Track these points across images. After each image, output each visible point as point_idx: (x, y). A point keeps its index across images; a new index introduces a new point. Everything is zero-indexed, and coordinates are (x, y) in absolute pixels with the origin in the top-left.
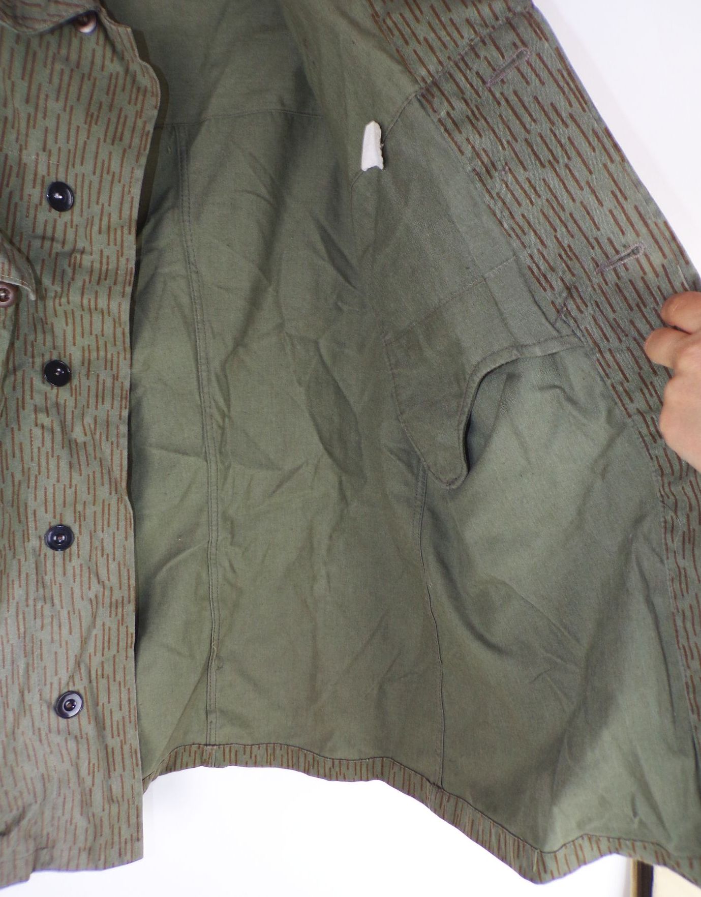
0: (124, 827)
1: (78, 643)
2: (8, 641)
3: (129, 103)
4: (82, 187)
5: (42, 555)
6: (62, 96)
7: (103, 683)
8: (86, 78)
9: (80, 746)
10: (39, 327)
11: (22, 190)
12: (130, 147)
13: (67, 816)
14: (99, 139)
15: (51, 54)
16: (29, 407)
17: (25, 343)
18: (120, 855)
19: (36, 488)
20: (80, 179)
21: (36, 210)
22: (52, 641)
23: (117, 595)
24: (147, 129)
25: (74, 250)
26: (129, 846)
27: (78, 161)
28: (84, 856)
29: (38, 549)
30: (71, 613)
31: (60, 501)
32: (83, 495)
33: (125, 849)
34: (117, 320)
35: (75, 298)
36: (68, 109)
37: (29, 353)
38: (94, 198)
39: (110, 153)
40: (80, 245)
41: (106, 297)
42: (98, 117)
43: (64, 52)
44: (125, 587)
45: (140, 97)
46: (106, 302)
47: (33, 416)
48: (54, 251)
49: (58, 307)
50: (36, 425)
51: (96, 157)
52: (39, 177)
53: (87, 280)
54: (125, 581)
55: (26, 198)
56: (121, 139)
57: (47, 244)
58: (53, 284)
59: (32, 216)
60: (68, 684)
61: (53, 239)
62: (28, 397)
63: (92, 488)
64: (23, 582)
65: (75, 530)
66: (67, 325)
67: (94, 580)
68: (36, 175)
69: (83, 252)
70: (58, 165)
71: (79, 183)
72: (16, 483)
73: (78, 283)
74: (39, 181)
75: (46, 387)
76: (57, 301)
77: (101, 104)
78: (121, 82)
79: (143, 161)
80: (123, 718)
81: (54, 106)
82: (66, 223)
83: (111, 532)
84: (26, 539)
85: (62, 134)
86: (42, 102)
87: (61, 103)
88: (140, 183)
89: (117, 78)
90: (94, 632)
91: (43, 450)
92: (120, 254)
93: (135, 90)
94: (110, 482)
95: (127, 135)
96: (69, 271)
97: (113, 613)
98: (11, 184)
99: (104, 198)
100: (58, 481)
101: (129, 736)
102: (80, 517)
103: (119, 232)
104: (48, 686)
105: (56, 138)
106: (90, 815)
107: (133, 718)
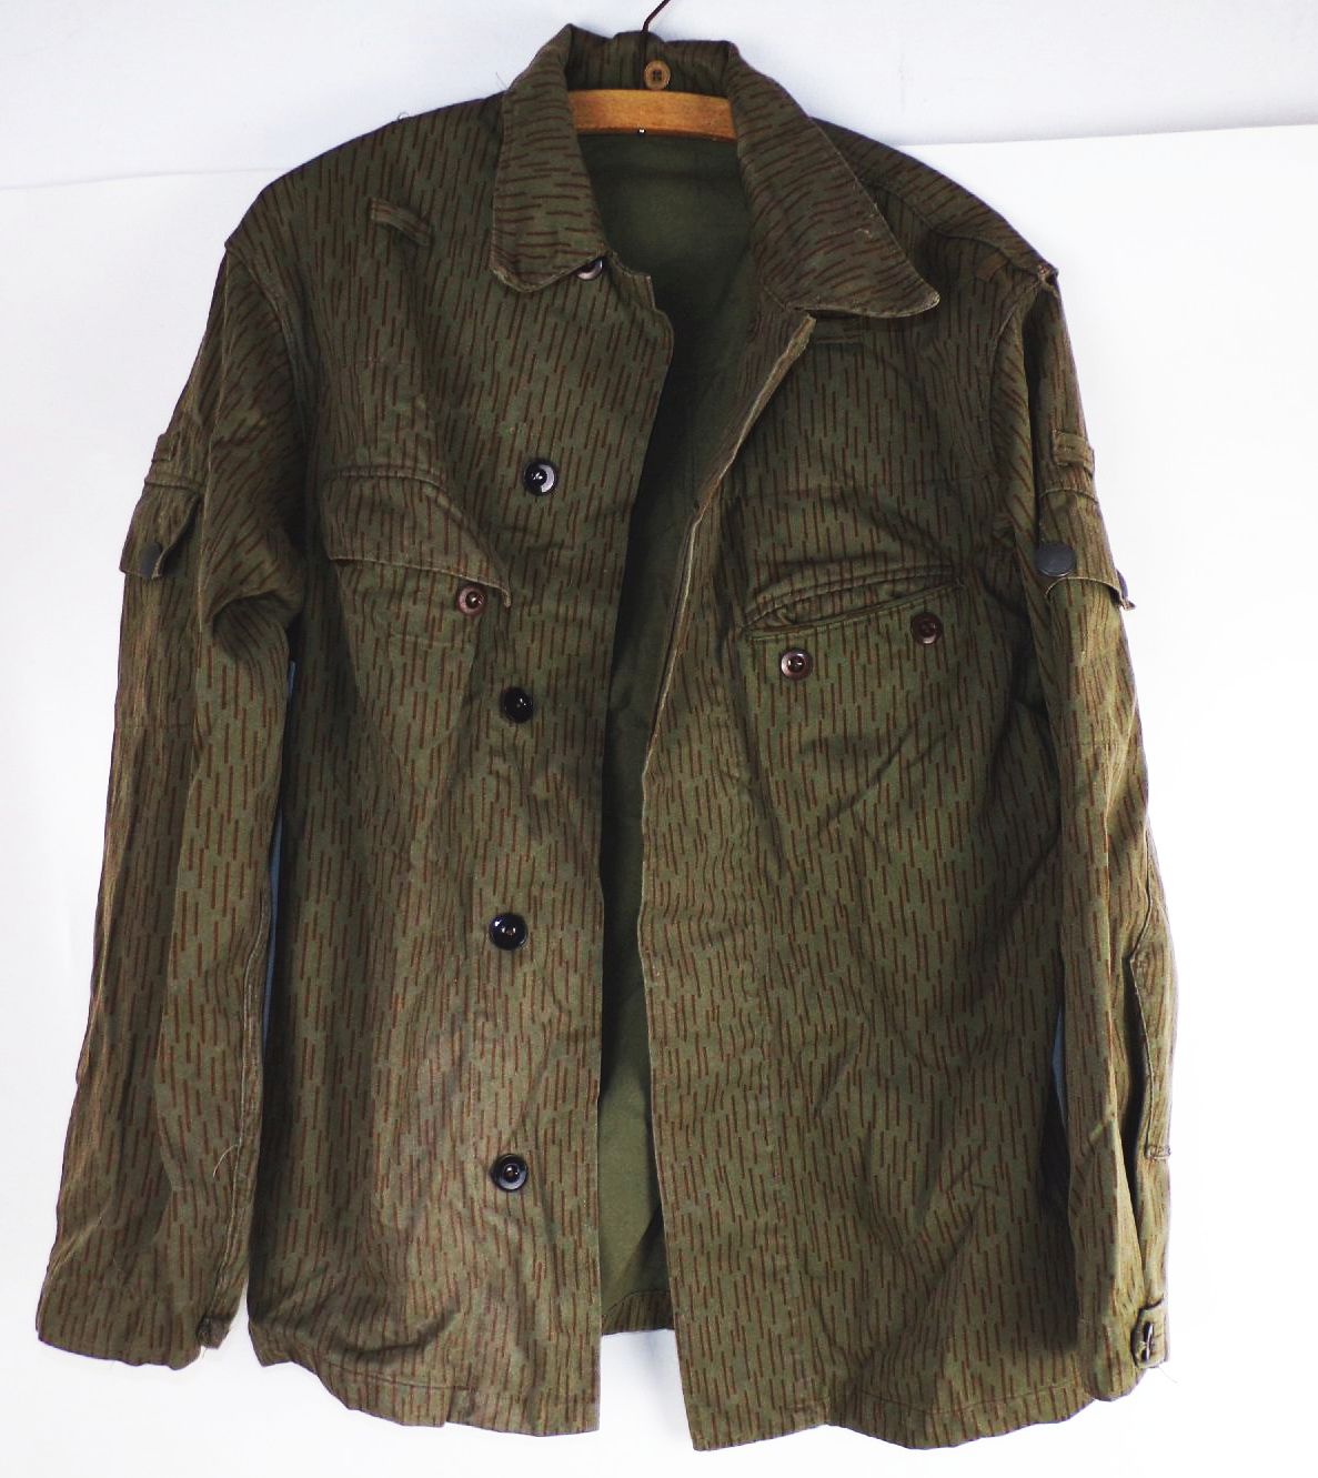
0: (574, 1376)
1: (525, 1086)
2: (439, 1068)
3: (634, 359)
4: (569, 464)
5: (486, 953)
6: (554, 354)
7: (553, 1151)
8: (583, 333)
9: (524, 1235)
10: (500, 644)
11: (495, 469)
12: (633, 412)
13: (498, 1342)
14: (595, 405)
15: (543, 305)
16: (484, 749)
17: (485, 664)
18: (567, 1418)
19: (485, 858)
20: (567, 454)
21: (509, 494)
22: (493, 1077)
23: (576, 1023)
24: (655, 389)
25: (550, 544)
26: (580, 1408)
27: (566, 431)
28: (517, 1410)
29: (481, 945)
30: (519, 1039)
31: (513, 879)
32: (543, 875)
33: (575, 1410)
34: (599, 634)
35: (549, 605)
36: (559, 371)
37: (488, 678)
38: (583, 478)
39: (608, 422)
40: (558, 538)
41: (588, 604)
42: (595, 377)
43: (559, 302)
44: (589, 1014)
45: (649, 351)
46: (588, 610)
47: (488, 760)
48: (526, 545)
49: (525, 617)
50: (491, 773)
51: (590, 425)
52: (516, 453)
53: (565, 582)
54: (588, 1004)
55: (499, 479)
56: (622, 404)
57: (519, 535)
58: (523, 587)
59: (503, 502)
60: (509, 1144)
61: (525, 530)
62: (483, 735)
63: (553, 864)
64: (462, 988)
65: (530, 923)
66: (533, 641)
67: (548, 997)
68: (512, 451)
69: (561, 546)
70: (539, 440)
71: (565, 460)
72: (463, 849)
73: (555, 586)
74: (515, 458)
75: (504, 723)
76: (526, 610)
77: (599, 361)
78: (625, 334)
79: (648, 428)
80: (579, 1208)
81: (543, 367)
82: (542, 510)
83: (573, 930)
84: (468, 928)
85: (550, 400)
86: (527, 364)
87: (552, 362)
88: (642, 458)
89: (620, 329)
90: (545, 1074)
91: (497, 807)
92: (608, 547)
93: (642, 344)
94: (576, 859)
95: (630, 398)
96: (544, 570)
97: (572, 1048)
98: (481, 464)
99: (595, 478)
100: (514, 850)
101: (585, 1237)
102: (534, 903)
103: (609, 520)
104: (485, 1141)
105: (542, 404)
106: (531, 1342)
107: (592, 1211)
